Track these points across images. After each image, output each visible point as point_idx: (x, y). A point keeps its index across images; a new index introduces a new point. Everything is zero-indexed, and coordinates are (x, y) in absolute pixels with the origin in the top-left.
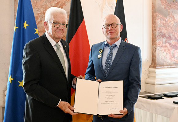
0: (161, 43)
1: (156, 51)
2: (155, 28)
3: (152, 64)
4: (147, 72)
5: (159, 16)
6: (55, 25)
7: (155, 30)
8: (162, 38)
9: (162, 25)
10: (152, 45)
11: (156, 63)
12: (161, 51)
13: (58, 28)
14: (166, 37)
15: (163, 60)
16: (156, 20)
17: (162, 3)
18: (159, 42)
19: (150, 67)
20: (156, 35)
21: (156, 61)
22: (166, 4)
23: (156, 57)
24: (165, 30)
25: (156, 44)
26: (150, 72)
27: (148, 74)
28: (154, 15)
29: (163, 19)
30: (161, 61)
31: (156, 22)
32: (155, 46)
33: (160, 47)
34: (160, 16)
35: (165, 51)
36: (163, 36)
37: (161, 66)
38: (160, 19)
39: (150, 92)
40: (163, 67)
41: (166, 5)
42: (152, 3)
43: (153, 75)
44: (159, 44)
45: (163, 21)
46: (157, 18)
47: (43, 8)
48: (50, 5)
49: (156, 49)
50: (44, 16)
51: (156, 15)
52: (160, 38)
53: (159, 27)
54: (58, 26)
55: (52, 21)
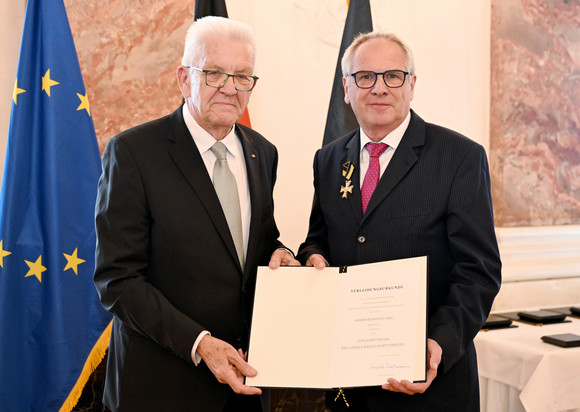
0: (522, 142)
1: (502, 167)
2: (500, 91)
5: (516, 48)
7: (501, 96)
8: (524, 127)
9: (525, 81)
10: (491, 147)
11: (502, 209)
12: (521, 167)
13: (219, 88)
14: (538, 121)
15: (529, 201)
16: (503, 62)
17: (525, 6)
18: (513, 139)
20: (501, 116)
21: (502, 202)
22: (541, 9)
23: (502, 190)
24: (537, 96)
25: (503, 146)
28: (498, 47)
29: (529, 60)
30: (522, 203)
31: (502, 71)
32: (499, 152)
33: (516, 156)
34: (519, 50)
35: (535, 167)
36: (529, 117)
37: (521, 219)
38: (516, 62)
40: (525, 222)
41: (540, 12)
42: (492, 6)
44: (514, 146)
45: (527, 66)
46: (509, 57)
47: (118, 26)
48: (139, 17)
49: (501, 161)
50: (122, 53)
51: (505, 47)
52: (519, 124)
53: (513, 86)
54: (220, 82)
55: (202, 65)
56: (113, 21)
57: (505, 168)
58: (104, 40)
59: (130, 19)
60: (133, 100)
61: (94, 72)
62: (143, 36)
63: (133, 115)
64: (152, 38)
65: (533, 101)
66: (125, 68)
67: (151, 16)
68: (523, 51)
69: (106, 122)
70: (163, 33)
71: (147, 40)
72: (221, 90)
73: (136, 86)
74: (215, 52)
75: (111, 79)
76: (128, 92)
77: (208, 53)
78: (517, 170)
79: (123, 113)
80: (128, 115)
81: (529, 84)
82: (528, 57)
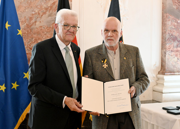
0: (172, 47)
1: (165, 55)
2: (165, 31)
3: (161, 70)
4: (156, 79)
5: (170, 17)
6: (66, 27)
7: (165, 32)
8: (173, 42)
9: (173, 27)
10: (162, 49)
11: (165, 69)
12: (172, 55)
13: (68, 30)
14: (177, 40)
15: (174, 66)
16: (166, 21)
17: (173, 3)
18: (169, 46)
19: (159, 73)
20: (166, 38)
21: (165, 67)
22: (179, 4)
23: (165, 63)
24: (177, 32)
25: (165, 49)
26: (158, 79)
27: (156, 81)
28: (164, 16)
29: (175, 21)
30: (172, 67)
31: (166, 24)
32: (165, 50)
33: (170, 52)
34: (171, 17)
35: (176, 55)
36: (175, 39)
37: (171, 72)
38: (171, 21)
39: (157, 101)
40: (173, 73)
41: (179, 5)
42: (163, 3)
43: (162, 83)
44: (170, 49)
45: (174, 23)
46: (168, 20)
47: (38, 8)
48: (45, 5)
49: (165, 53)
50: (39, 17)
51: (166, 16)
52: (171, 41)
53: (169, 29)
54: (68, 28)
55: (63, 23)
56: (36, 7)
57: (166, 56)
58: (33, 13)
59: (42, 6)
60: (42, 32)
61: (30, 23)
62: (46, 12)
63: (43, 37)
64: (49, 12)
65: (176, 34)
66: (40, 22)
67: (49, 5)
68: (173, 18)
69: (34, 39)
70: (53, 11)
71: (48, 13)
72: (69, 31)
73: (44, 28)
74: (67, 19)
75: (35, 25)
76: (41, 30)
77: (65, 20)
78: (170, 56)
79: (39, 36)
80: (41, 37)
81: (175, 28)
82: (174, 20)
